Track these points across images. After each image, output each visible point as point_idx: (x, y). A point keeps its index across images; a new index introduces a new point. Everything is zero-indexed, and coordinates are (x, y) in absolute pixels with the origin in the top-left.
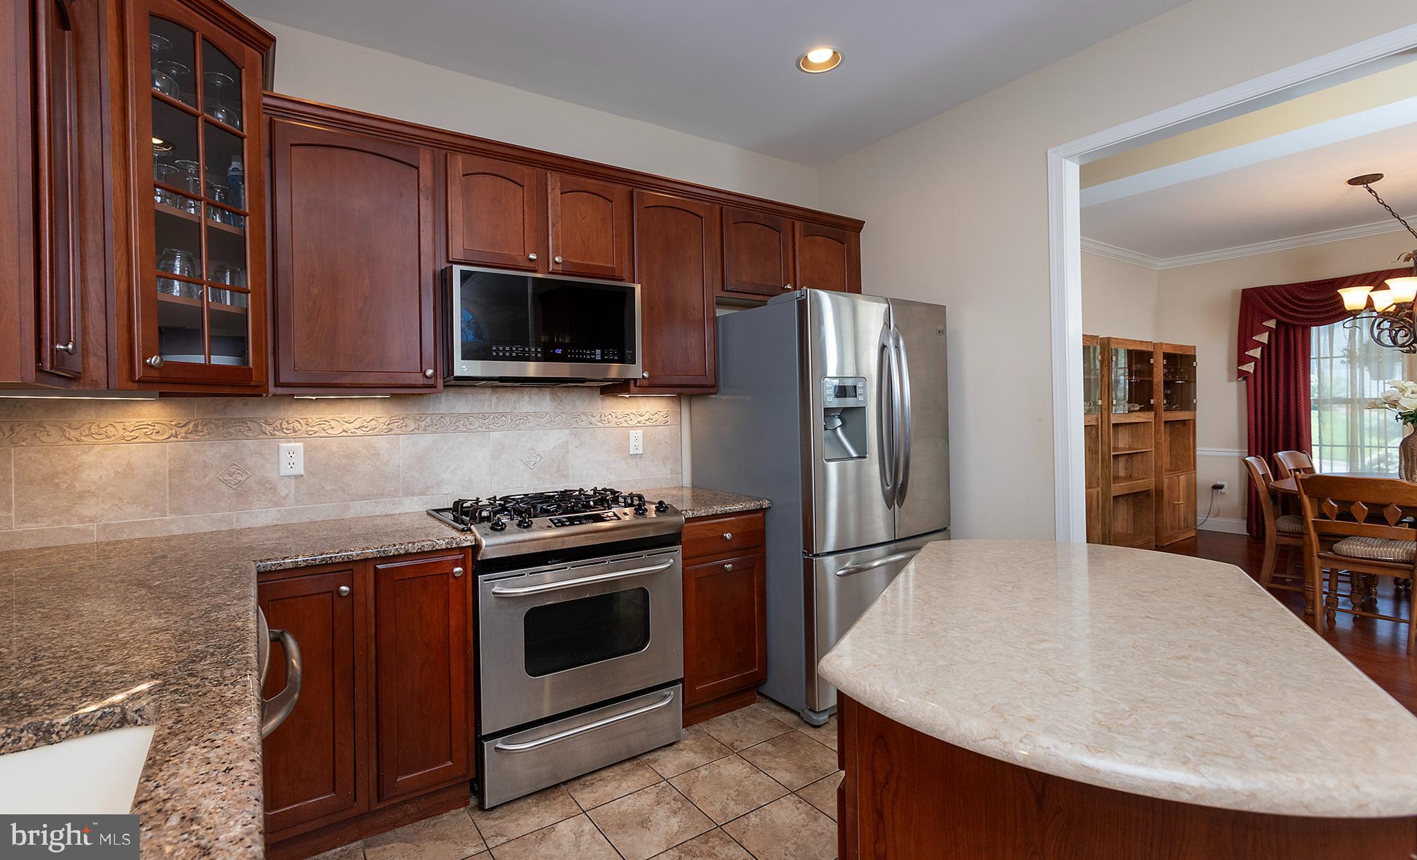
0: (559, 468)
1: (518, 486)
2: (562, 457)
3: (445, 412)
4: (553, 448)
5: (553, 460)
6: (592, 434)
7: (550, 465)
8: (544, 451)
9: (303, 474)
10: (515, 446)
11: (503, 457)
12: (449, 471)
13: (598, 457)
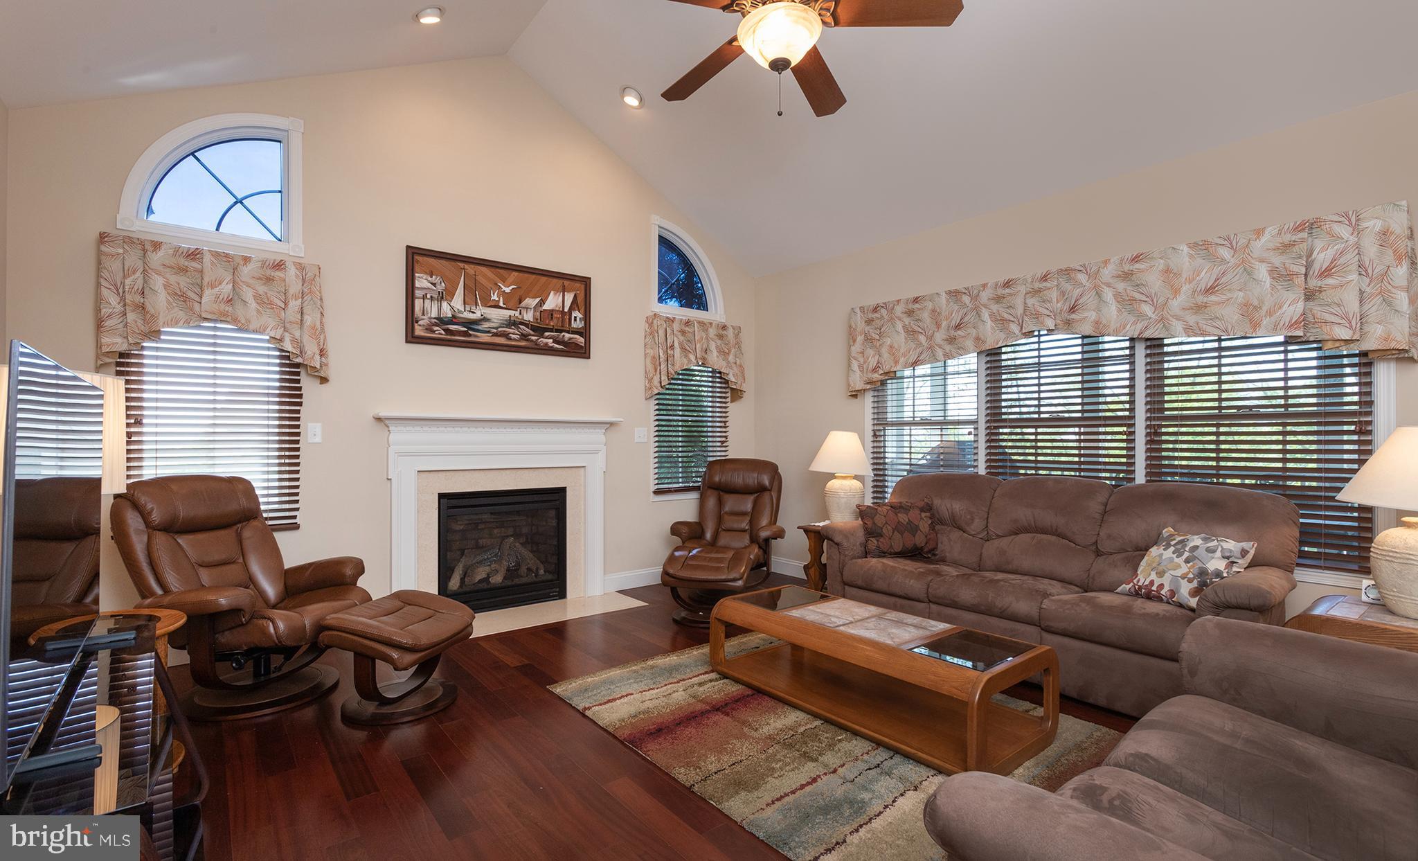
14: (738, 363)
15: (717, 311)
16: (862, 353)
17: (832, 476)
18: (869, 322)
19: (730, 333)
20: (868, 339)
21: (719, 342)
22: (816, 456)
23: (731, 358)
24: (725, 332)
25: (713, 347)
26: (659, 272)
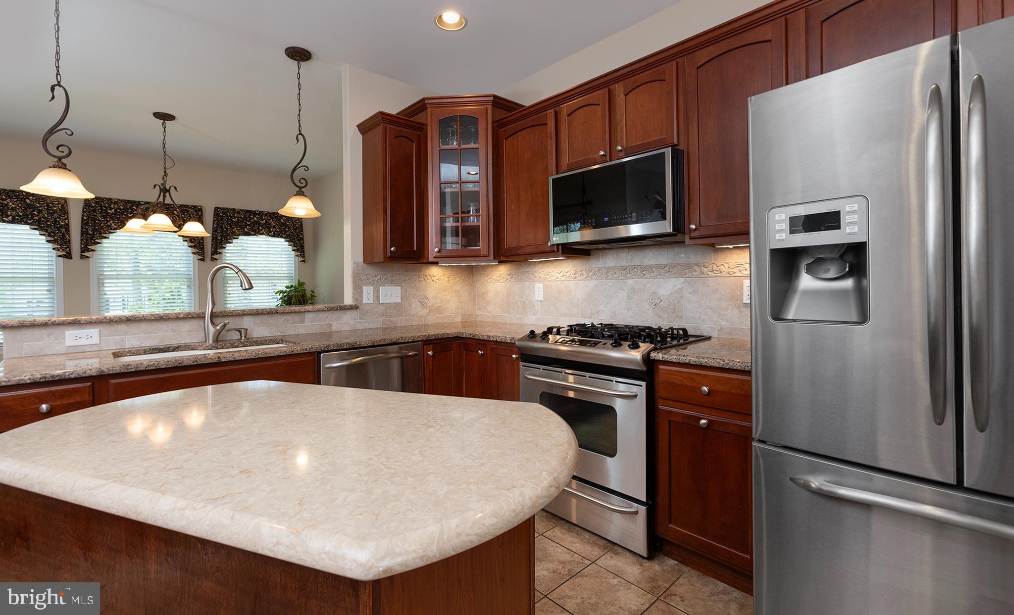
0: (675, 310)
1: (644, 320)
2: (677, 301)
3: (601, 266)
4: (671, 293)
5: (670, 303)
6: (704, 283)
7: (668, 307)
8: (663, 295)
9: (542, 300)
10: (642, 290)
11: (635, 297)
12: (603, 305)
13: (710, 303)
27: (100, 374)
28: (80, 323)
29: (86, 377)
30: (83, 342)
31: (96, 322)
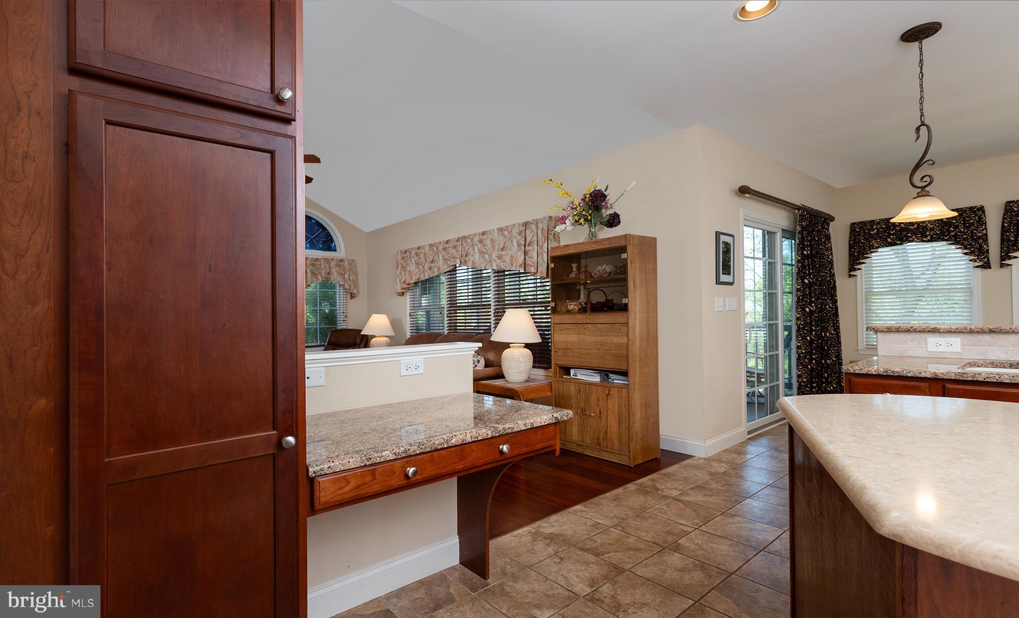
14: (351, 279)
15: (341, 252)
16: (401, 274)
17: (374, 336)
18: (403, 258)
19: (346, 264)
20: (403, 267)
21: (338, 269)
22: (364, 326)
23: (346, 276)
24: (342, 263)
25: (334, 271)
26: (306, 235)
27: (935, 377)
28: (939, 332)
29: (921, 378)
30: (942, 349)
31: (955, 332)
